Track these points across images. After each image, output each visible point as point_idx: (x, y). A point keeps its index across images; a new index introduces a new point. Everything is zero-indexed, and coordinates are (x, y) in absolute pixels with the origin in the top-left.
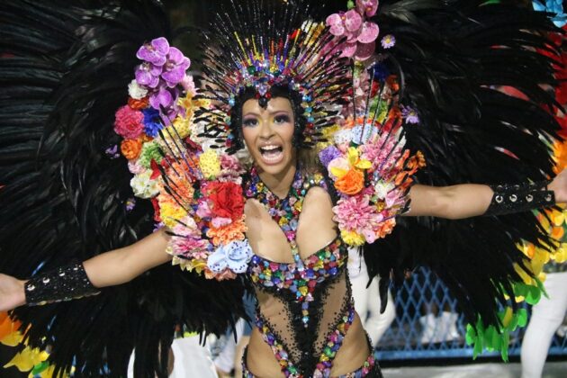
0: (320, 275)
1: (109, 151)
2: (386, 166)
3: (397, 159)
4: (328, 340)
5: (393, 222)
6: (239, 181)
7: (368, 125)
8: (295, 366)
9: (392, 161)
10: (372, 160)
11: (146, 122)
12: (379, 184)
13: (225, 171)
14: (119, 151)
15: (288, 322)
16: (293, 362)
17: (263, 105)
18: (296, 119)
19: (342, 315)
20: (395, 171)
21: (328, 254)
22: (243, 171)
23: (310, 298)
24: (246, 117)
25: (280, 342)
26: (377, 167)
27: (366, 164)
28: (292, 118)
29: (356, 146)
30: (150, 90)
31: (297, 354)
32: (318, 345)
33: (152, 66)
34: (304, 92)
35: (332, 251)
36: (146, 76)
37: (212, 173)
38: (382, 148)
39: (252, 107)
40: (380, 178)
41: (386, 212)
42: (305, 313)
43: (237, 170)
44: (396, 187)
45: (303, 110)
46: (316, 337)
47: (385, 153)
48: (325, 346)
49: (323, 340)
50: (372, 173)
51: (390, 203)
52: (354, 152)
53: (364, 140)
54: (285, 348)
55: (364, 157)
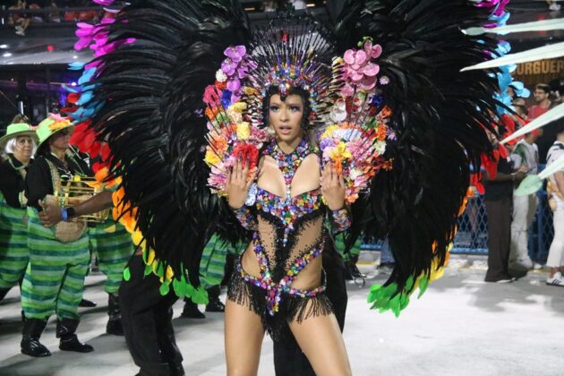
0: (300, 211)
1: (197, 111)
2: (361, 159)
3: (369, 156)
4: (296, 262)
5: (356, 196)
6: (260, 146)
7: (356, 130)
8: (270, 271)
9: (365, 157)
10: (352, 154)
11: (223, 98)
12: (353, 170)
13: (252, 137)
14: (203, 113)
15: (272, 241)
16: (269, 269)
17: (283, 99)
18: (304, 109)
19: (311, 249)
20: (365, 163)
21: (308, 197)
22: (264, 140)
23: (291, 227)
24: (271, 105)
25: (264, 253)
26: (354, 158)
27: (348, 155)
28: (302, 109)
29: (345, 141)
30: (229, 77)
31: (273, 264)
32: (289, 262)
33: (232, 60)
34: (312, 91)
35: (311, 195)
36: (228, 66)
37: (243, 137)
38: (361, 146)
39: (276, 99)
40: (355, 166)
41: (353, 189)
42: (286, 236)
43: (261, 138)
44: (364, 174)
45: (310, 103)
46: (288, 257)
47: (362, 151)
48: (293, 265)
49: (293, 260)
50: (350, 162)
51: (357, 184)
52: (343, 145)
53: (351, 140)
54: (266, 257)
55: (347, 150)
